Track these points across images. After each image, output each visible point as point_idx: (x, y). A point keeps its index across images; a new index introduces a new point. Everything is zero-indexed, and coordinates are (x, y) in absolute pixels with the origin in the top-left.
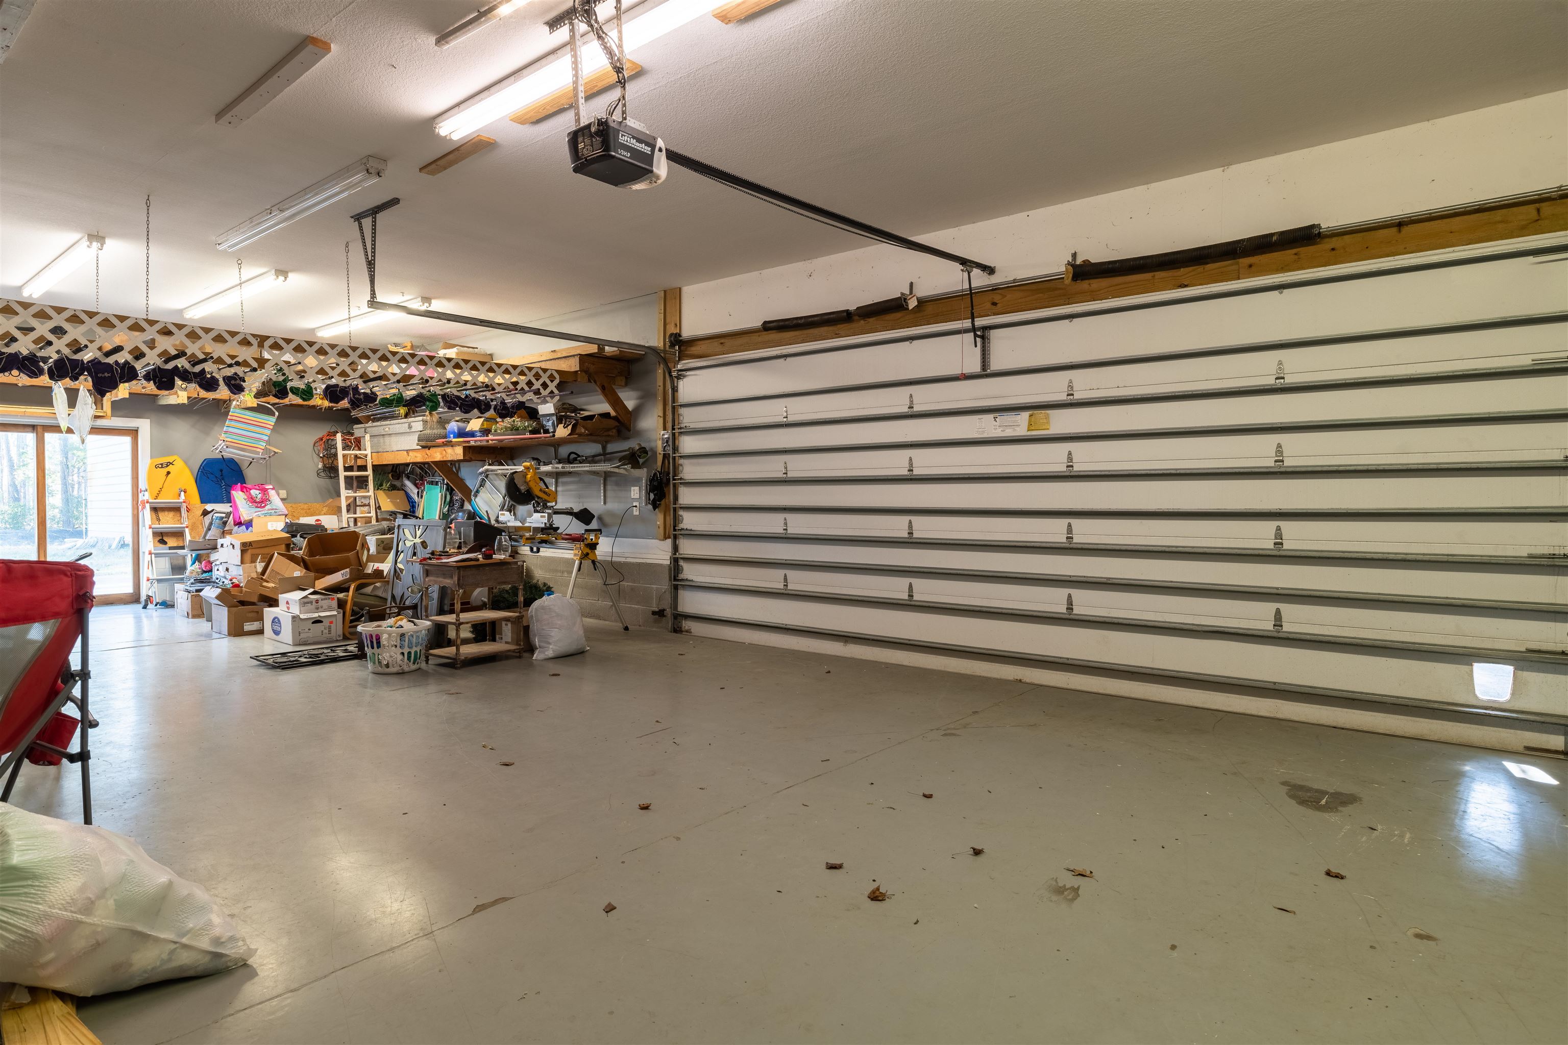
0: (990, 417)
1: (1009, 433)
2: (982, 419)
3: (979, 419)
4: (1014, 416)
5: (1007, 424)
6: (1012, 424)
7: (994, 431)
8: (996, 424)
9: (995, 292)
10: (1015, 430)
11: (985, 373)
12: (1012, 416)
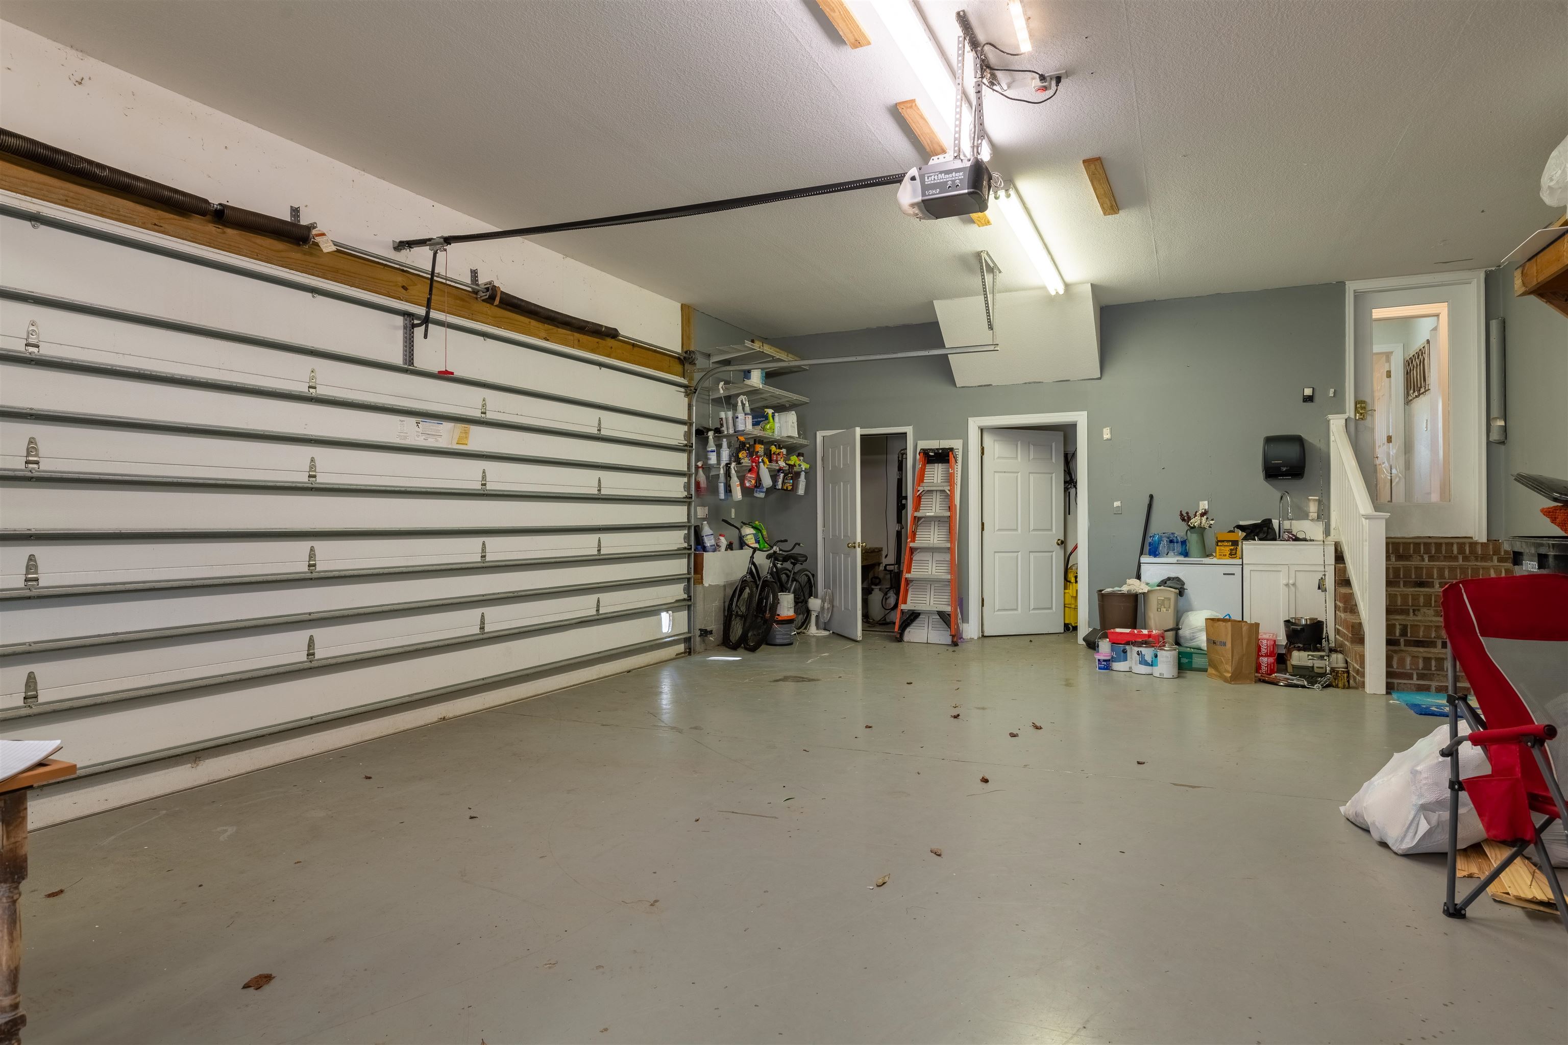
0: (412, 421)
1: (431, 443)
2: (403, 421)
3: (401, 421)
4: (437, 425)
5: (429, 433)
6: (434, 433)
7: (417, 438)
8: (418, 430)
9: (405, 273)
10: (437, 441)
11: (408, 368)
12: (435, 425)
